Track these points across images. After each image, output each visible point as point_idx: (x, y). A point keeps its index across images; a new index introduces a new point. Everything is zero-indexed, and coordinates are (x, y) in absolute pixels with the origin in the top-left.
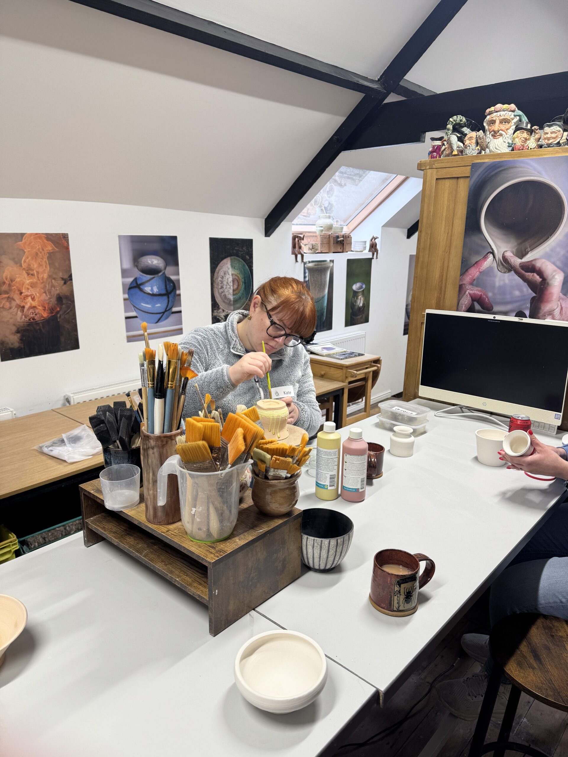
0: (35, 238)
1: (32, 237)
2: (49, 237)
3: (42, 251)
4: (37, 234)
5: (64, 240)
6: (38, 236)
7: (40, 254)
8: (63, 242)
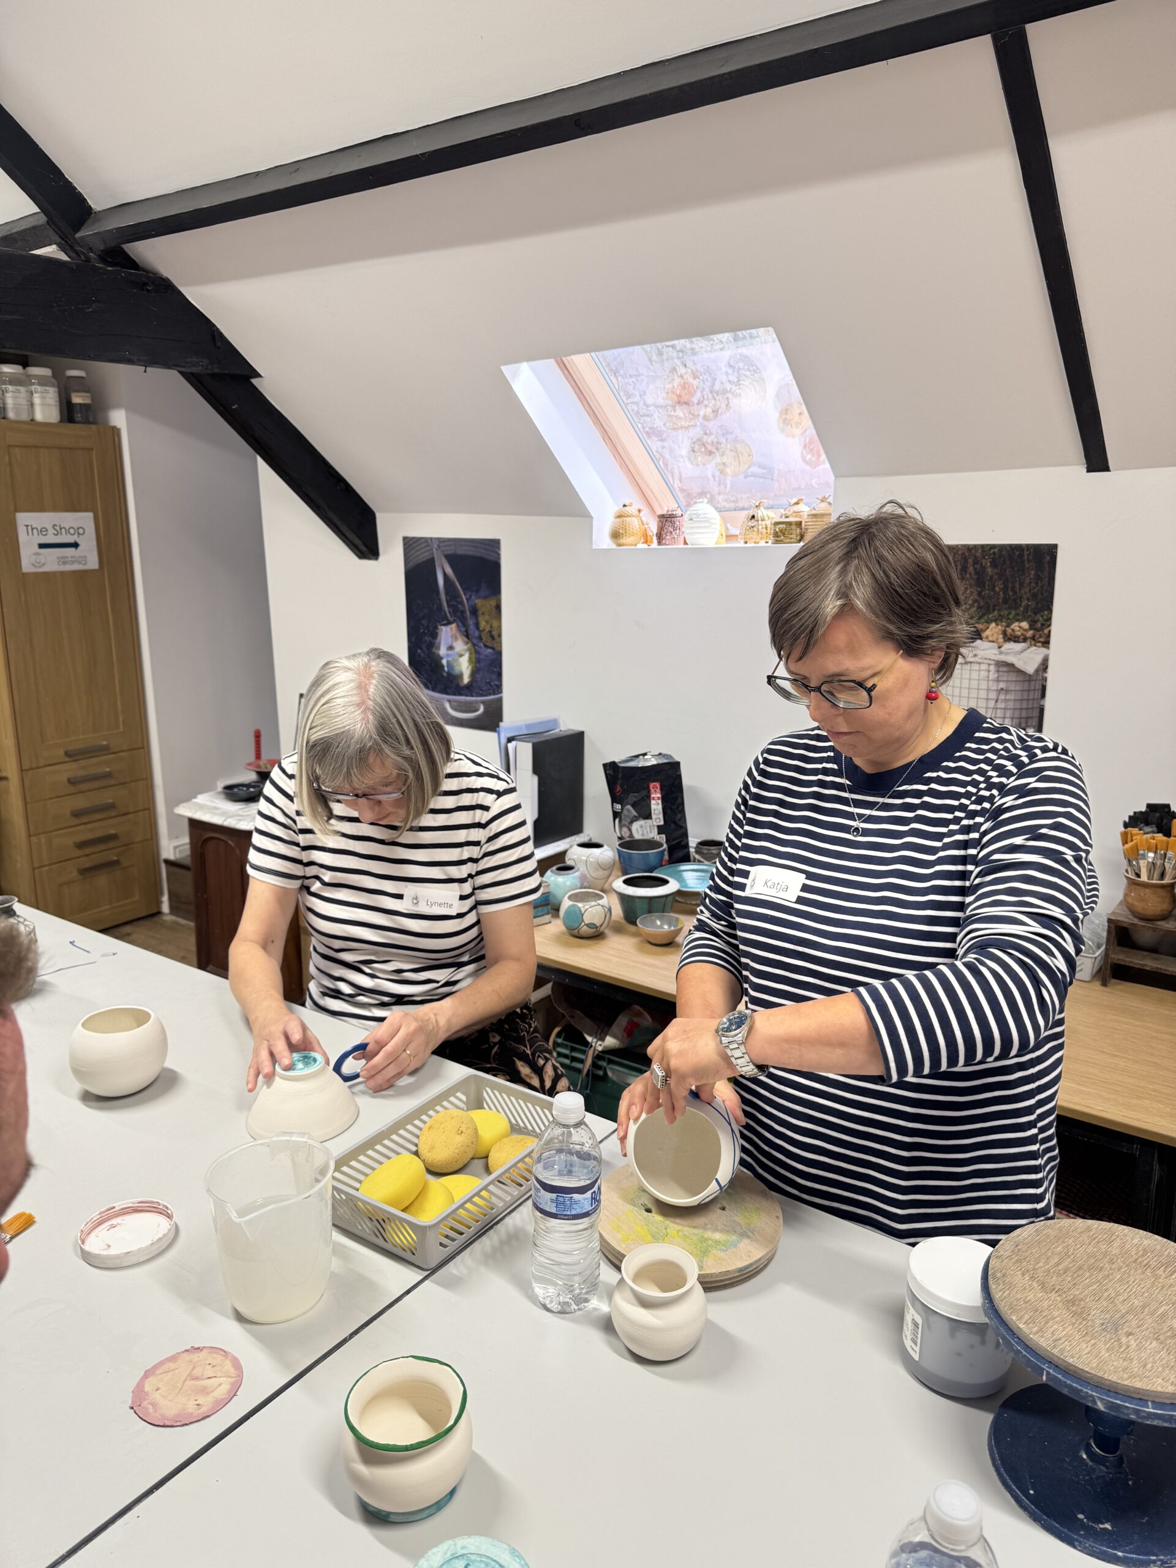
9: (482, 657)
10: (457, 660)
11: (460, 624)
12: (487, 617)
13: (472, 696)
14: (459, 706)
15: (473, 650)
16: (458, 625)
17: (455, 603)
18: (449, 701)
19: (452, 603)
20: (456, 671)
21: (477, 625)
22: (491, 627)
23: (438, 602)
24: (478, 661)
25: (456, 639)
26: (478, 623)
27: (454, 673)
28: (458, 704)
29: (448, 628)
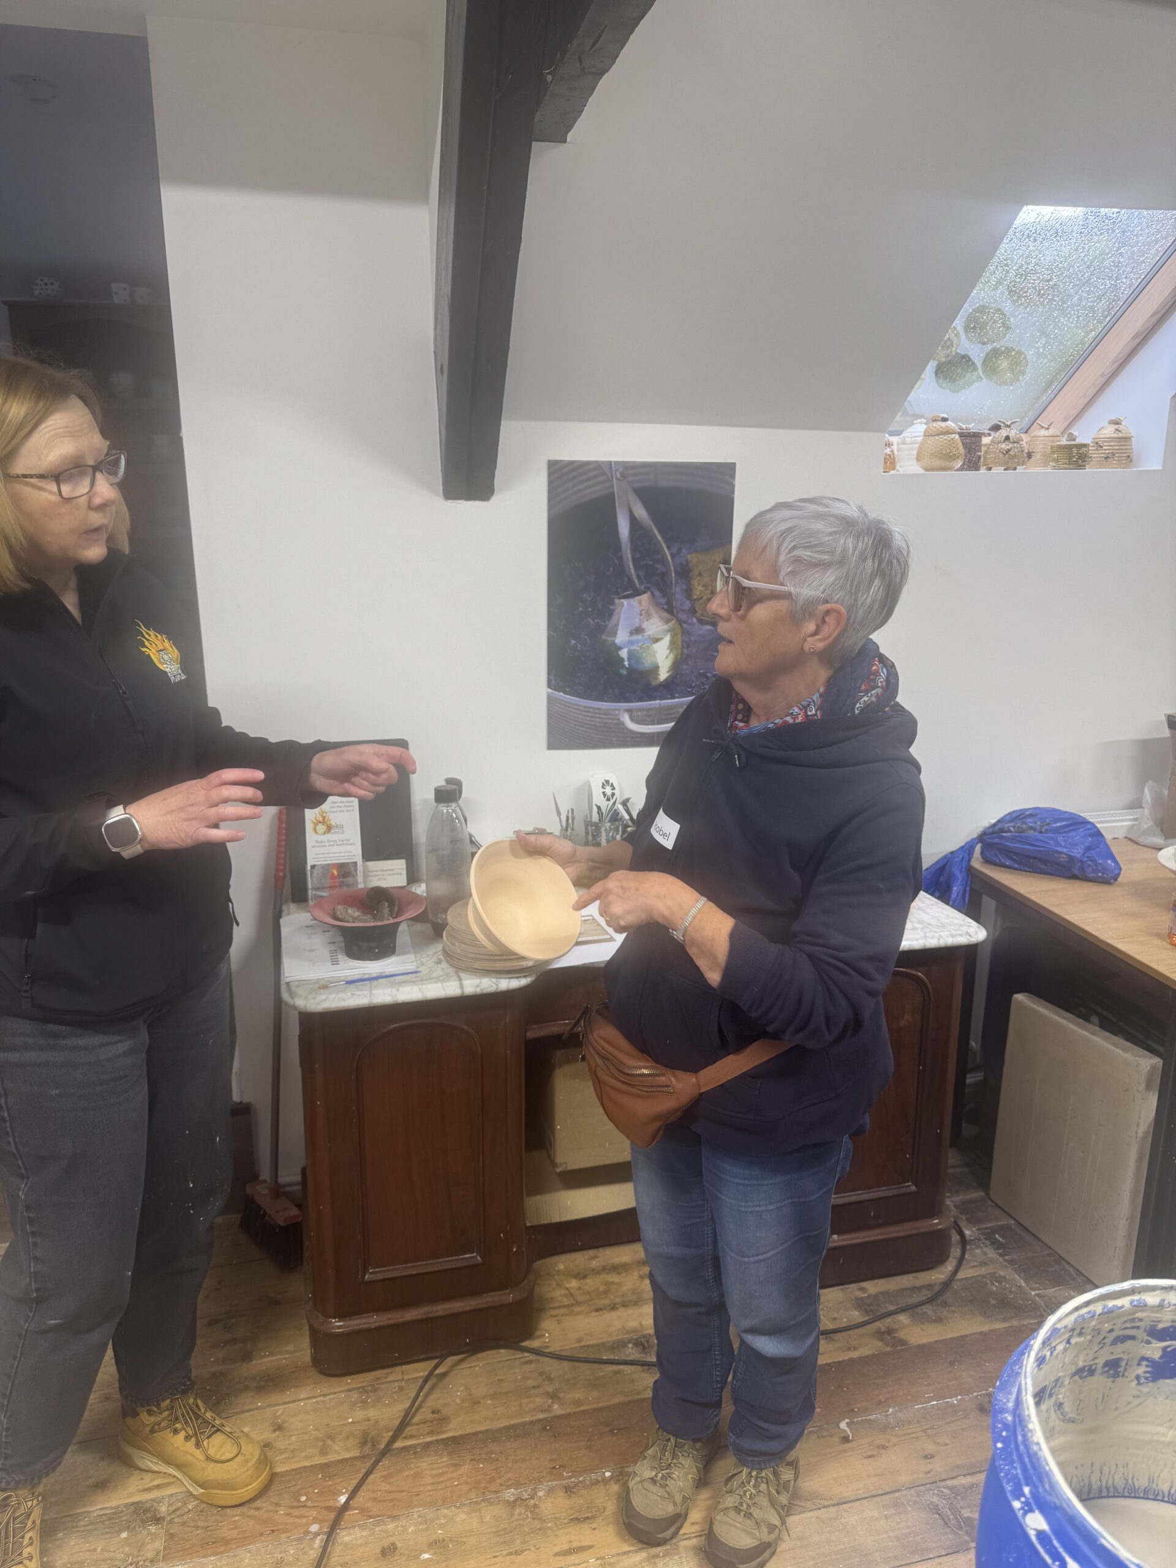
9: (693, 639)
10: (648, 647)
11: (657, 593)
12: (707, 579)
13: (674, 698)
14: (648, 716)
15: (679, 630)
16: (653, 595)
17: (650, 563)
18: (629, 711)
19: (643, 563)
20: (647, 663)
21: (688, 593)
23: (617, 562)
24: (687, 645)
25: (649, 615)
26: (691, 590)
27: (641, 668)
28: (645, 713)
29: (634, 601)
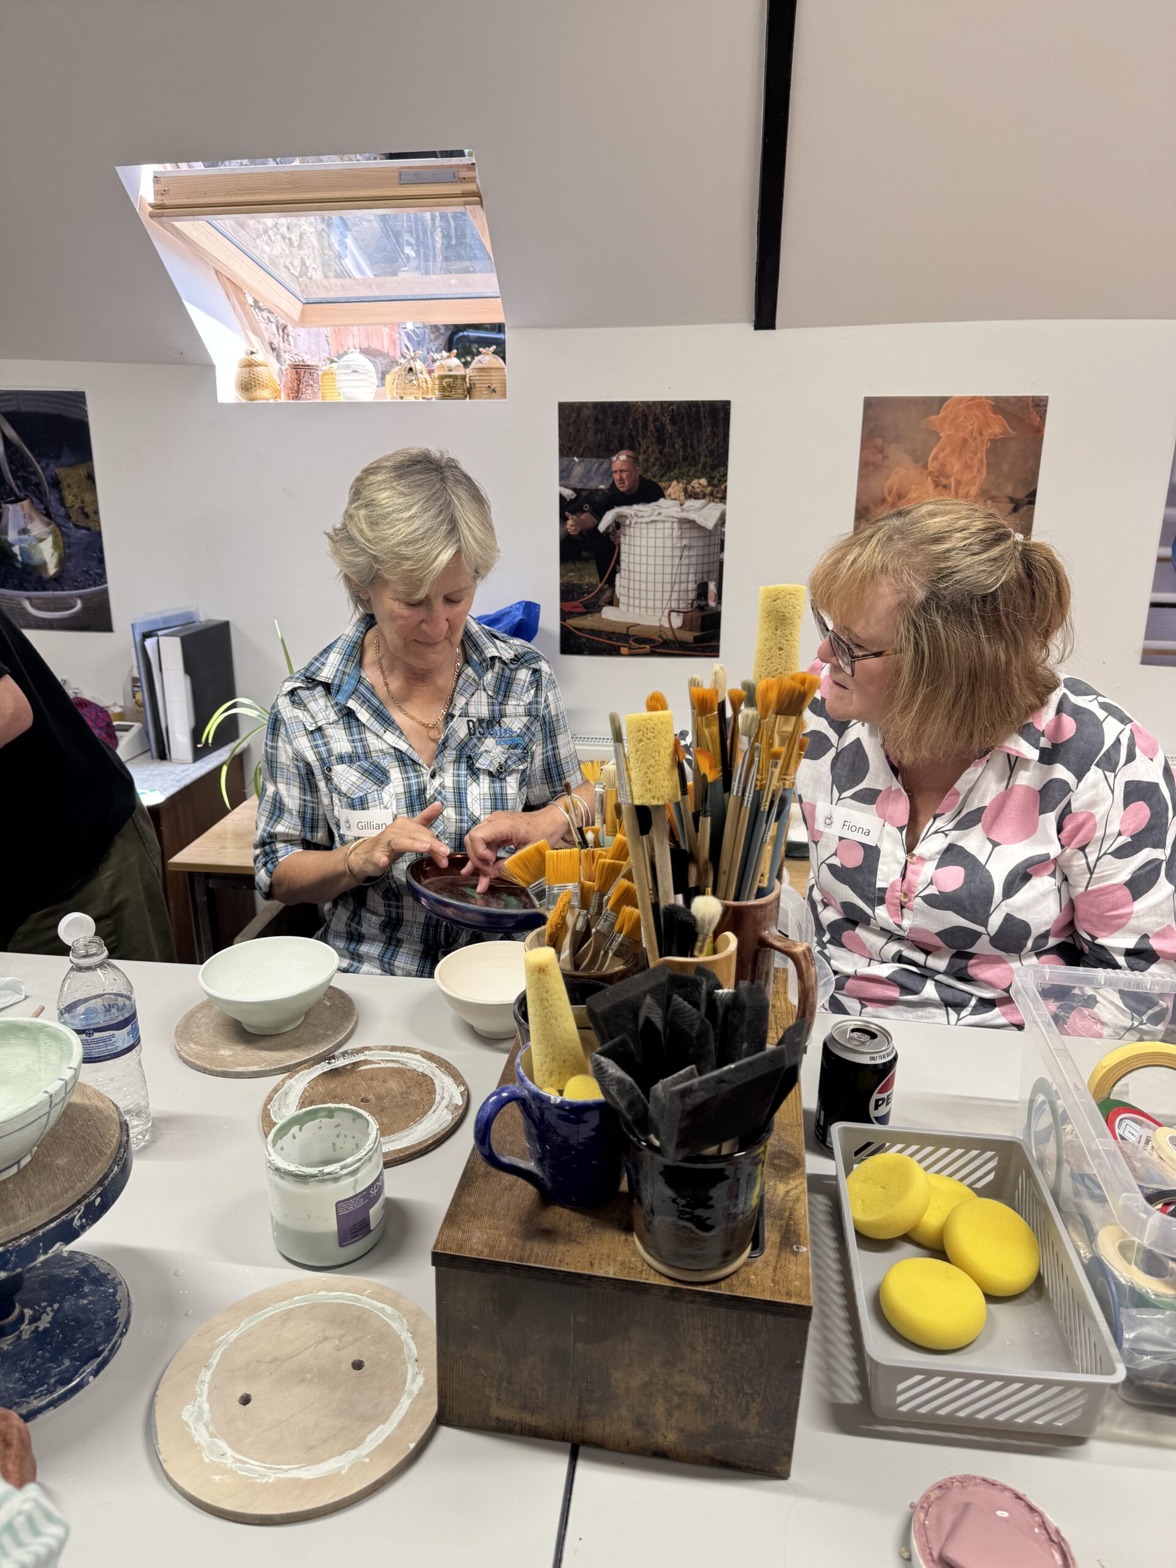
0: (968, 408)
1: (962, 405)
2: (1003, 406)
3: (978, 436)
4: (974, 398)
5: (1035, 413)
6: (975, 403)
7: (973, 444)
8: (1031, 416)
9: (72, 540)
10: (35, 545)
11: (35, 500)
12: (75, 490)
13: (64, 590)
14: (45, 604)
15: (58, 532)
16: (32, 502)
17: (25, 474)
18: (29, 599)
19: (19, 474)
20: (36, 560)
21: (62, 501)
22: (82, 502)
24: (67, 545)
25: (31, 519)
26: (63, 499)
27: (32, 563)
28: (42, 601)
29: (18, 506)
